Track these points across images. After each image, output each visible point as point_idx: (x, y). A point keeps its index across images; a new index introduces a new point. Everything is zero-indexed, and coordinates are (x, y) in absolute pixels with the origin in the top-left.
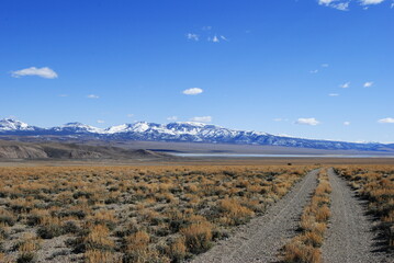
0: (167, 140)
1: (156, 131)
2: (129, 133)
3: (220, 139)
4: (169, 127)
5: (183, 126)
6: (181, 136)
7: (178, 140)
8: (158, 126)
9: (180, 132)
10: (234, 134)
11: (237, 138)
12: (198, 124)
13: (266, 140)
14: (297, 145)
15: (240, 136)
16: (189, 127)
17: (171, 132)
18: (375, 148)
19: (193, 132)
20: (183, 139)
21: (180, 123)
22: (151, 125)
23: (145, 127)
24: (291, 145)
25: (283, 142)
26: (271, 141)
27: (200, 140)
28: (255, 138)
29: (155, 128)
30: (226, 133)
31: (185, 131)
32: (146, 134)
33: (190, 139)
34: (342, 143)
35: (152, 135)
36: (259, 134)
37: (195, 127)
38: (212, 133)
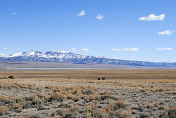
0: (41, 61)
1: (37, 56)
4: (47, 53)
5: (55, 53)
7: (48, 61)
8: (40, 53)
9: (52, 57)
10: (83, 58)
11: (85, 59)
12: (64, 52)
13: (101, 60)
15: (87, 59)
16: (59, 54)
17: (46, 57)
19: (60, 57)
20: (52, 60)
21: (53, 51)
23: (33, 53)
26: (104, 61)
27: (62, 61)
28: (95, 60)
30: (79, 57)
31: (56, 56)
32: (30, 58)
33: (56, 60)
35: (34, 58)
36: (97, 57)
37: (62, 54)
38: (71, 57)
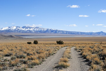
0: (22, 32)
1: (19, 29)
2: (9, 30)
3: (41, 32)
4: (23, 27)
5: (28, 27)
6: (27, 31)
7: (26, 32)
8: (19, 27)
9: (27, 29)
11: (46, 31)
13: (56, 32)
14: (66, 33)
16: (30, 28)
17: (24, 29)
18: (91, 34)
19: (31, 29)
20: (28, 32)
21: (27, 26)
22: (17, 27)
23: (15, 28)
24: (64, 33)
25: (62, 32)
26: (57, 32)
27: (34, 32)
28: (52, 31)
29: (18, 28)
30: (43, 30)
31: (29, 29)
32: (15, 30)
33: (30, 31)
34: (81, 32)
35: (17, 30)
36: (53, 30)
37: (32, 28)
38: (38, 29)
